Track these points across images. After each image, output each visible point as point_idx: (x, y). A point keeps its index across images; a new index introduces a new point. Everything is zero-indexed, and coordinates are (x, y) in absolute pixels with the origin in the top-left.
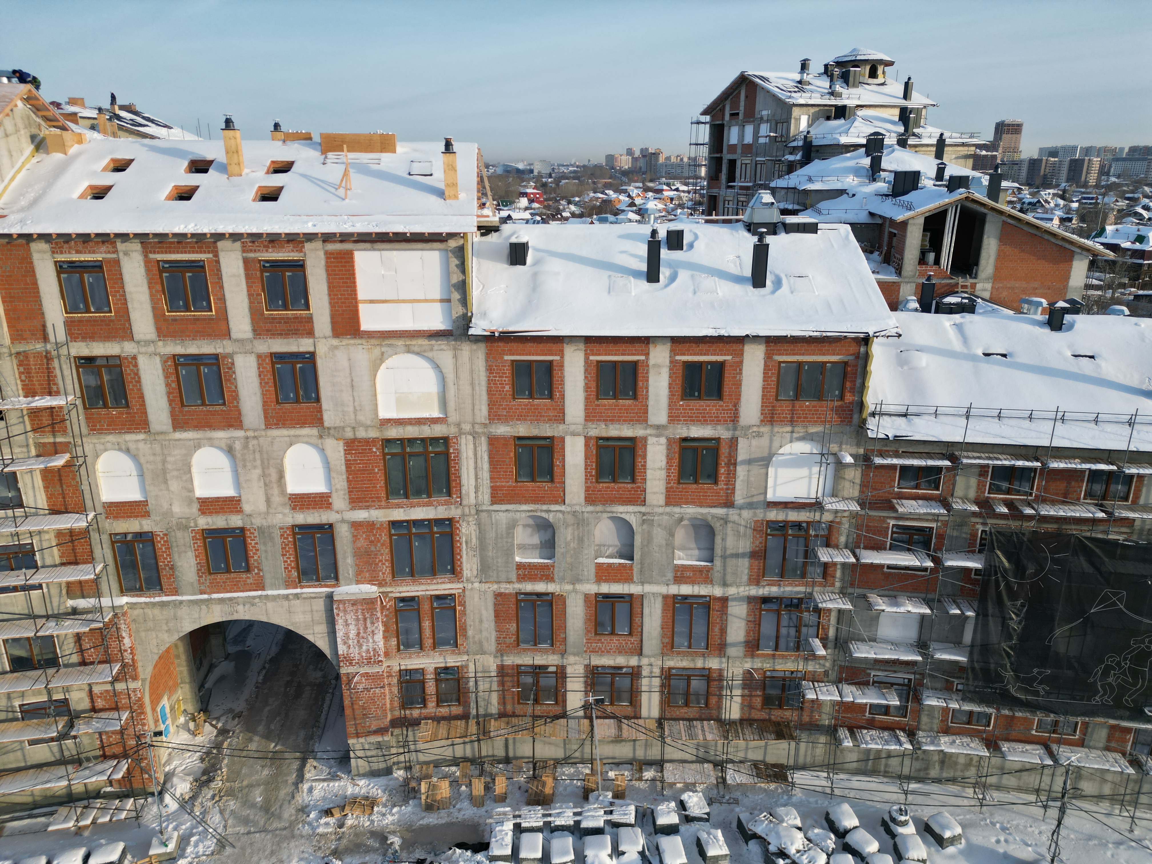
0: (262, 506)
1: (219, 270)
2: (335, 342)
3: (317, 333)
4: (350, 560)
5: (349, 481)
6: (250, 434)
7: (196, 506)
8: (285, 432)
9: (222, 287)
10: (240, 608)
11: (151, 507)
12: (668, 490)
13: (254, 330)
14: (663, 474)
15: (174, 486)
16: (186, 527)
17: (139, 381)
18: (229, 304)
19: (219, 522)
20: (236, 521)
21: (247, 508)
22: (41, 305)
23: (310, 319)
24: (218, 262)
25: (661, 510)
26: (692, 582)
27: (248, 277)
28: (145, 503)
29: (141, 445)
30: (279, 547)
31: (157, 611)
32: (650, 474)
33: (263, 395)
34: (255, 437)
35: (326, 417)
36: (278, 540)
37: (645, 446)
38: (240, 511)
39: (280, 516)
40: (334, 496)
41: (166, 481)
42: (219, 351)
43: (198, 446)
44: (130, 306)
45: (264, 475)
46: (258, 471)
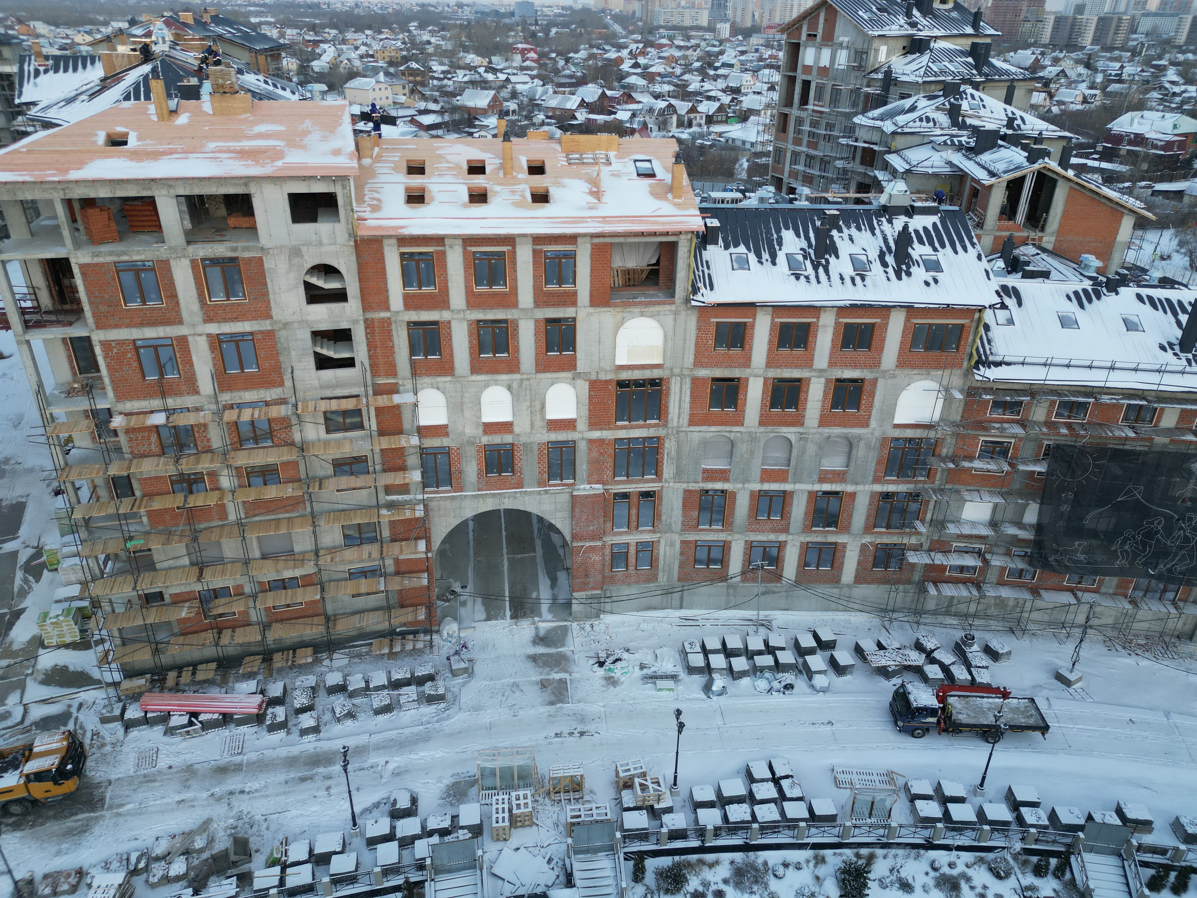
0: (527, 429)
1: (515, 258)
2: (591, 310)
3: (579, 304)
4: (584, 467)
5: (590, 410)
6: (525, 377)
7: (481, 428)
8: (549, 375)
9: (515, 271)
10: (506, 500)
11: (450, 429)
12: (822, 416)
13: (535, 302)
14: (819, 405)
15: (468, 414)
16: (473, 443)
17: (451, 339)
18: (520, 283)
19: (496, 439)
20: (508, 439)
21: (517, 429)
22: (386, 284)
23: (575, 294)
24: (514, 252)
25: (814, 431)
26: (832, 482)
27: (535, 263)
28: (446, 426)
29: (448, 385)
30: (536, 457)
31: (448, 503)
32: (809, 405)
33: (536, 348)
34: (528, 379)
35: (579, 364)
36: (536, 452)
37: (809, 385)
38: (511, 432)
39: (538, 435)
40: (578, 421)
41: (462, 411)
42: (509, 317)
43: (487, 385)
44: (450, 285)
45: (531, 406)
46: (527, 403)
